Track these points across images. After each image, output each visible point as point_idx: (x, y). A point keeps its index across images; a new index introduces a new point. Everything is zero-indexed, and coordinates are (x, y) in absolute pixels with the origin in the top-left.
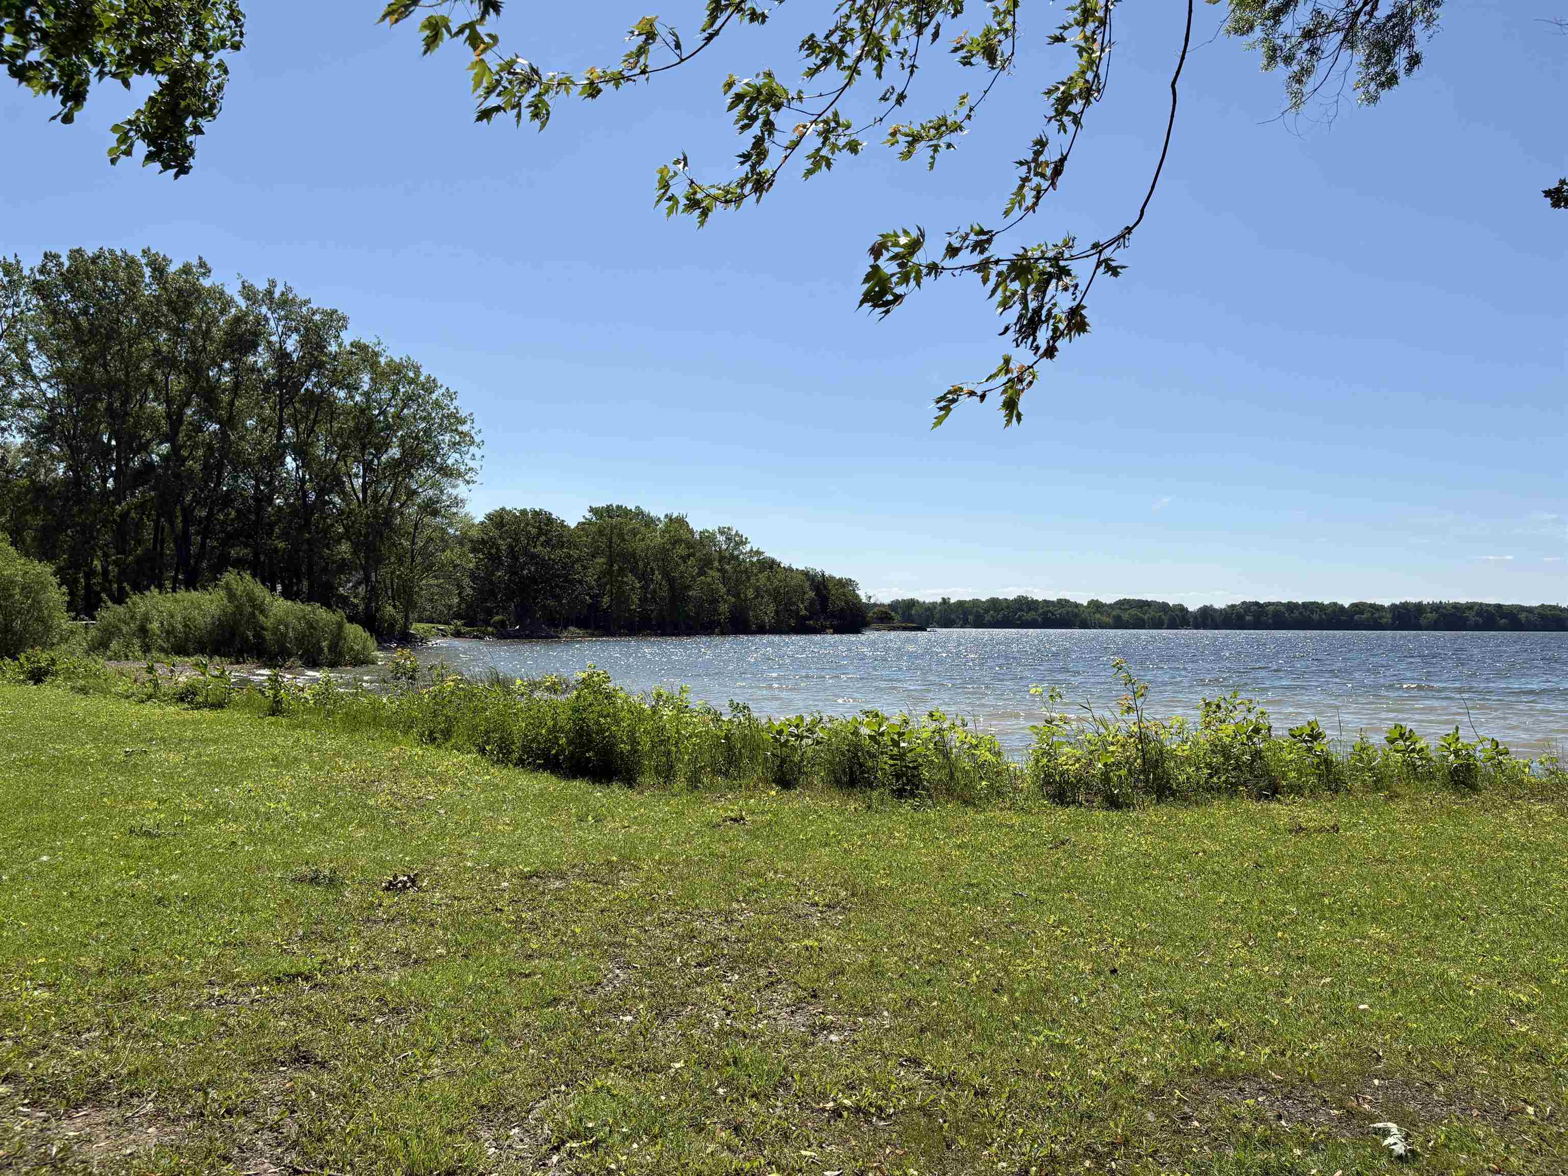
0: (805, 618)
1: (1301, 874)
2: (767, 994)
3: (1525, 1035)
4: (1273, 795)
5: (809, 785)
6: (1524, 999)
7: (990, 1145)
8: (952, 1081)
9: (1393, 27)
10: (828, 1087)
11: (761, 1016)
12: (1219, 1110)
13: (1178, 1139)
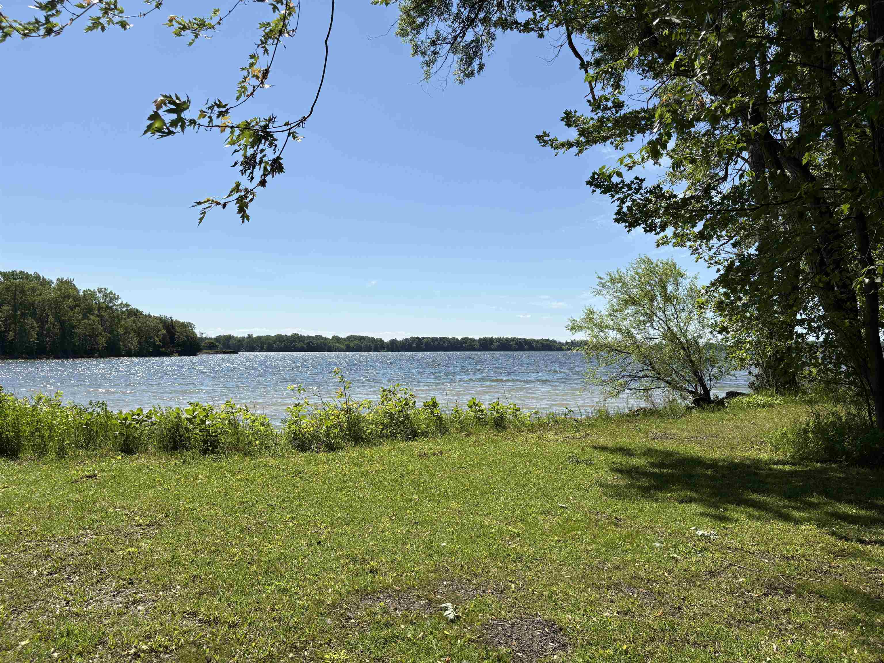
0: (159, 346)
1: (421, 478)
2: (98, 586)
3: (515, 549)
4: (413, 438)
5: (146, 451)
6: (516, 531)
7: (234, 657)
8: (217, 622)
9: (473, 47)
10: (132, 640)
11: (91, 601)
12: (366, 611)
13: (343, 631)
